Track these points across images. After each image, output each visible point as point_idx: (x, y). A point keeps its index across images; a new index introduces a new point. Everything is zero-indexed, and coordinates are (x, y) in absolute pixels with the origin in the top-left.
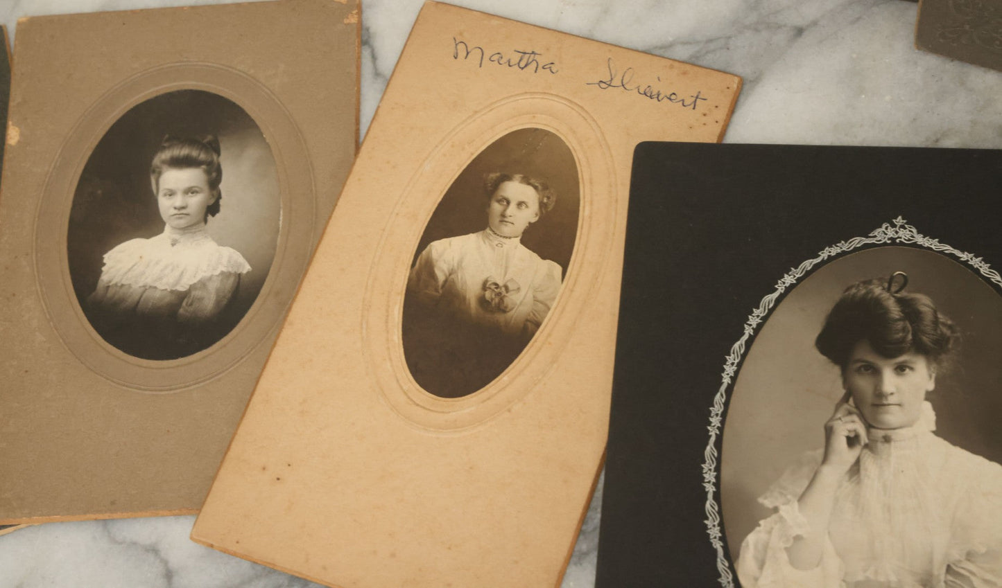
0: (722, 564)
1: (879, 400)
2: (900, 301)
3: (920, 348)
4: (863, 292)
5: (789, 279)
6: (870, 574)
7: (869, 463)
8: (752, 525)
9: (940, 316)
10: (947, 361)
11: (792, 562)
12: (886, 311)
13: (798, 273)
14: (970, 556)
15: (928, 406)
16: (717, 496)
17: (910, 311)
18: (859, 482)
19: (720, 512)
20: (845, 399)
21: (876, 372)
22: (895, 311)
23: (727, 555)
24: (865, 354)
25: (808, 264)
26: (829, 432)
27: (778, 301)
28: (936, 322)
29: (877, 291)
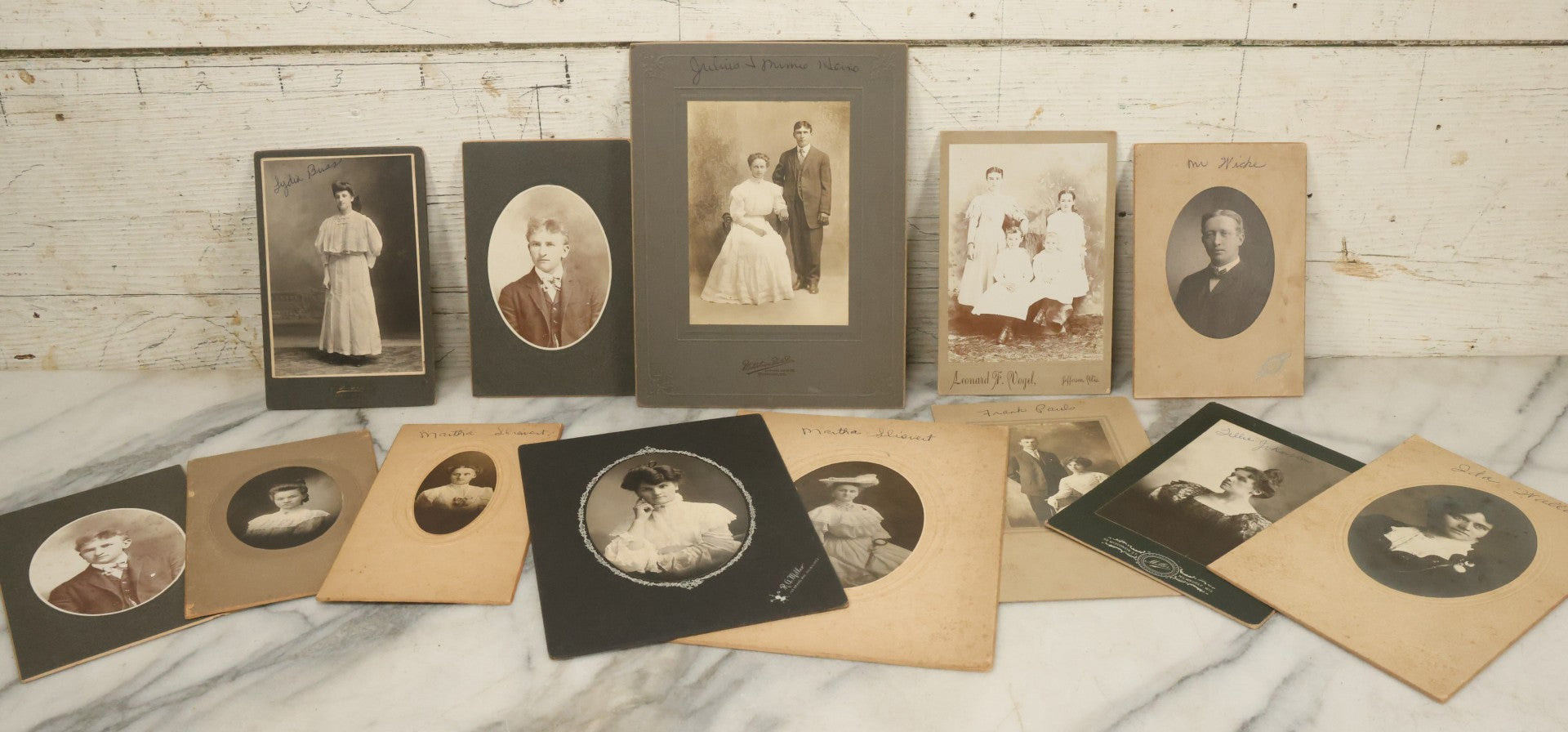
0: (597, 556)
1: (655, 497)
2: (655, 469)
3: (668, 479)
4: (638, 469)
5: (602, 472)
6: (668, 544)
7: (656, 515)
8: (609, 542)
9: (675, 470)
10: (682, 481)
11: (630, 549)
12: (650, 473)
13: (607, 469)
14: (710, 530)
15: (678, 494)
16: (589, 537)
17: (660, 471)
18: (654, 521)
19: (591, 541)
20: (640, 499)
21: (652, 490)
22: (654, 472)
23: (598, 553)
24: (643, 486)
25: (610, 466)
26: (636, 510)
27: (599, 479)
28: (673, 471)
29: (644, 468)
